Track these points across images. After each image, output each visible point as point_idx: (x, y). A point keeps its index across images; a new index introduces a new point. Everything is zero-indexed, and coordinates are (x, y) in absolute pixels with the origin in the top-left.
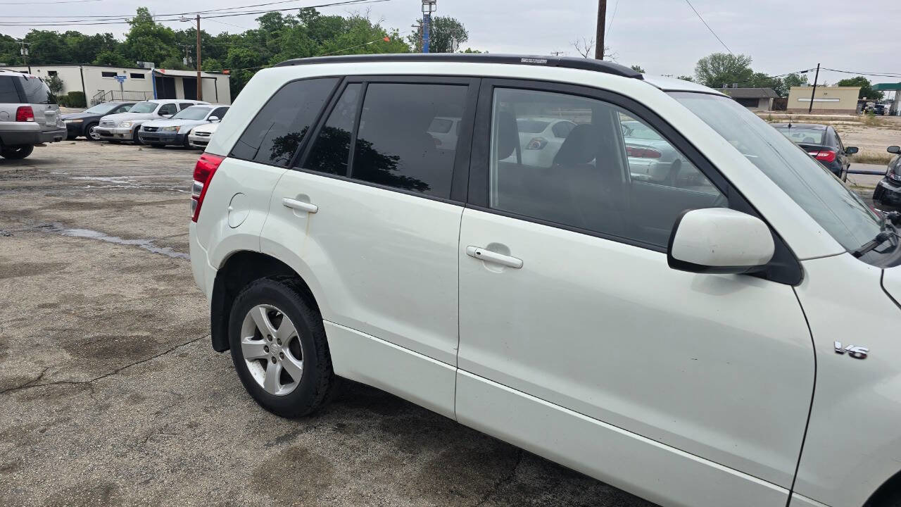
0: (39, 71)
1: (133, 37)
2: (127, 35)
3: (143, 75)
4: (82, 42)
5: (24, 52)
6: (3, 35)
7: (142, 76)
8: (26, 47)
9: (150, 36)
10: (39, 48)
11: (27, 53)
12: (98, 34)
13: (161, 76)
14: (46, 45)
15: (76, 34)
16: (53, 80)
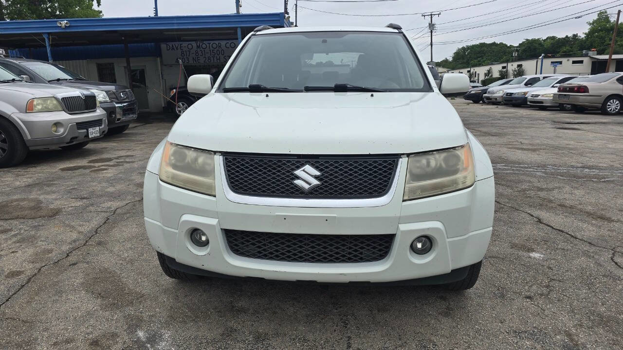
0: (512, 65)
1: (589, 35)
2: (585, 34)
3: (583, 61)
4: (554, 43)
5: (515, 54)
6: (508, 45)
7: (581, 62)
8: (517, 51)
9: (604, 32)
10: (524, 51)
11: (516, 55)
12: (567, 36)
13: (596, 60)
14: (530, 48)
15: (553, 38)
16: (519, 70)
